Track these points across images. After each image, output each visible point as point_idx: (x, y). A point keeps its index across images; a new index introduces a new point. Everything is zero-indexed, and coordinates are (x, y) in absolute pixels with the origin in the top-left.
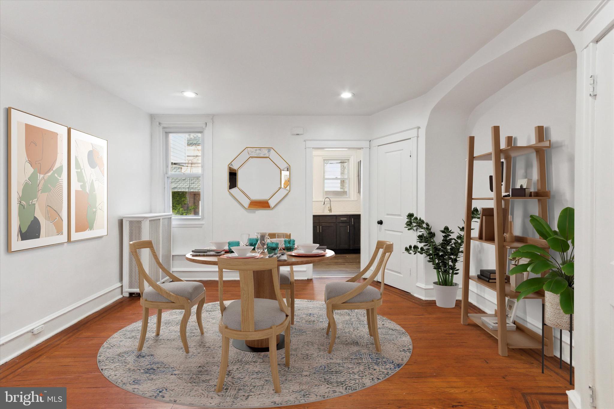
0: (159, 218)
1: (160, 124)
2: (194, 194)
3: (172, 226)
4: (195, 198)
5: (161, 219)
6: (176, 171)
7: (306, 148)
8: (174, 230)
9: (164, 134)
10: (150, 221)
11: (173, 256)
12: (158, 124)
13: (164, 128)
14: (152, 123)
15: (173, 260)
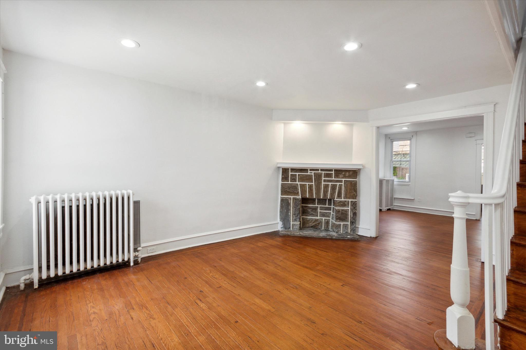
0: (389, 180)
1: (389, 138)
2: (402, 169)
3: (394, 184)
4: (403, 171)
5: (390, 181)
6: (395, 158)
7: (476, 144)
8: (395, 187)
9: (391, 142)
10: (386, 181)
11: (394, 198)
12: (388, 138)
13: (391, 139)
14: (386, 138)
15: (394, 200)
